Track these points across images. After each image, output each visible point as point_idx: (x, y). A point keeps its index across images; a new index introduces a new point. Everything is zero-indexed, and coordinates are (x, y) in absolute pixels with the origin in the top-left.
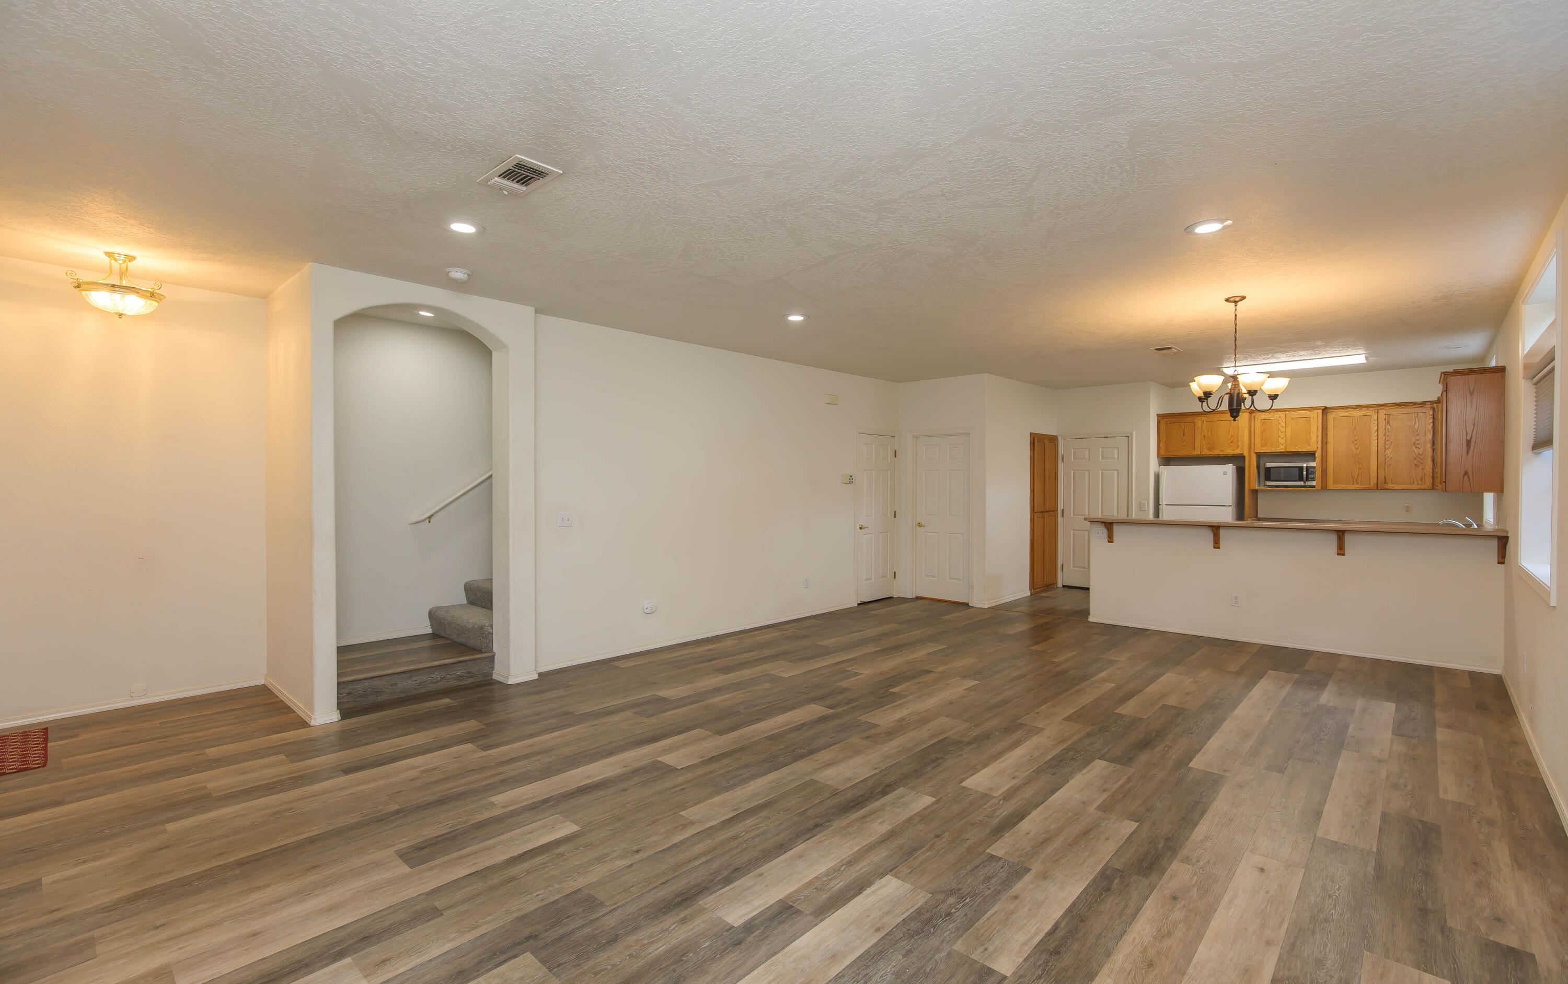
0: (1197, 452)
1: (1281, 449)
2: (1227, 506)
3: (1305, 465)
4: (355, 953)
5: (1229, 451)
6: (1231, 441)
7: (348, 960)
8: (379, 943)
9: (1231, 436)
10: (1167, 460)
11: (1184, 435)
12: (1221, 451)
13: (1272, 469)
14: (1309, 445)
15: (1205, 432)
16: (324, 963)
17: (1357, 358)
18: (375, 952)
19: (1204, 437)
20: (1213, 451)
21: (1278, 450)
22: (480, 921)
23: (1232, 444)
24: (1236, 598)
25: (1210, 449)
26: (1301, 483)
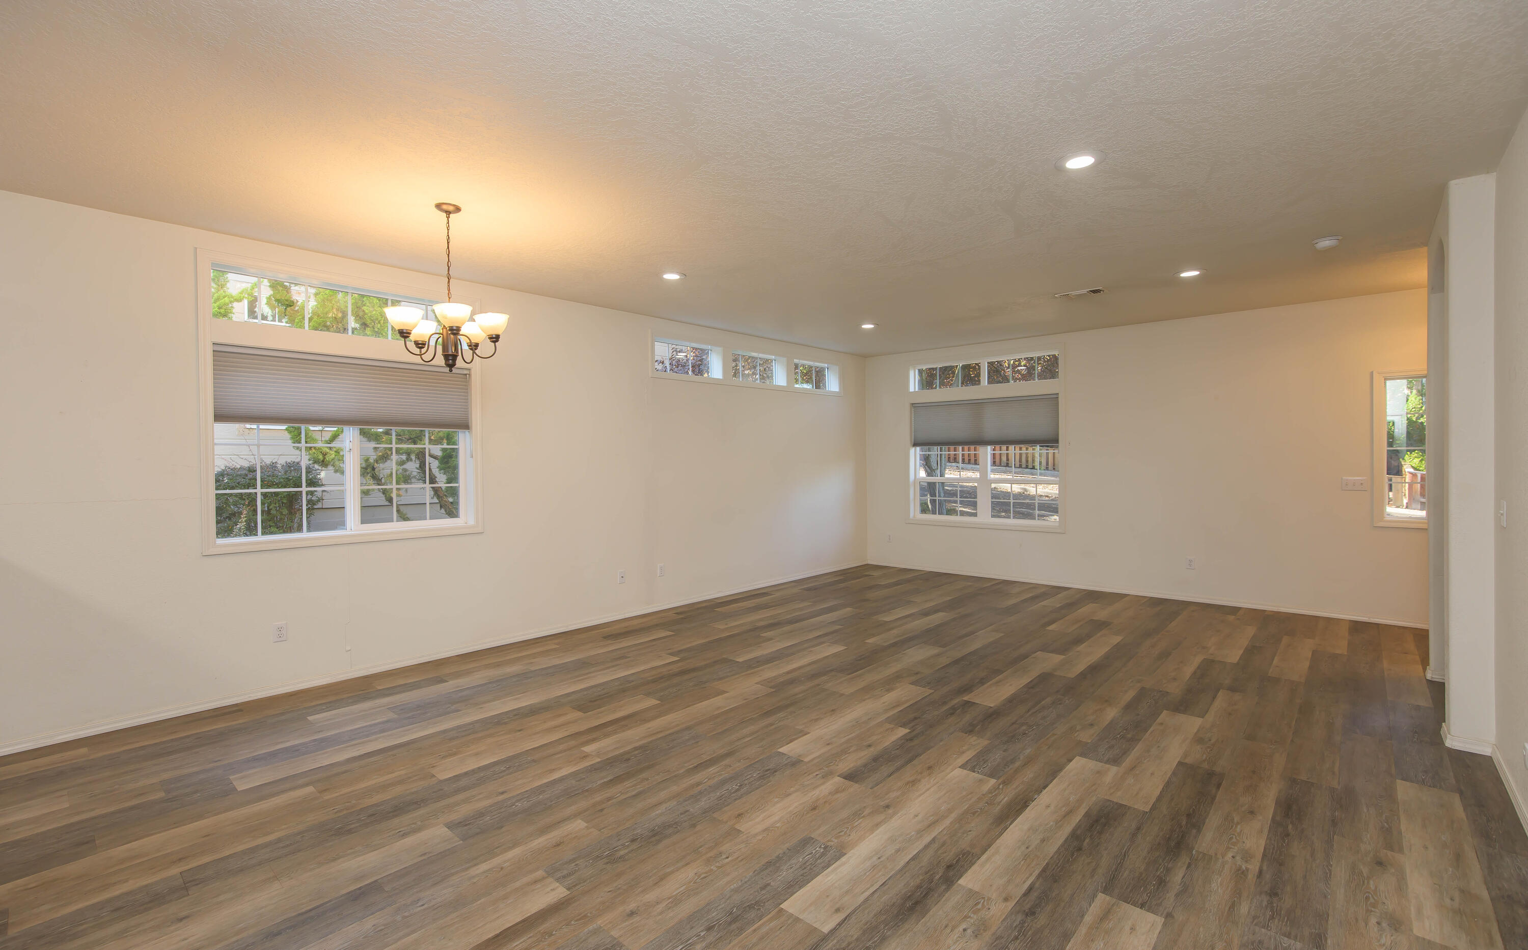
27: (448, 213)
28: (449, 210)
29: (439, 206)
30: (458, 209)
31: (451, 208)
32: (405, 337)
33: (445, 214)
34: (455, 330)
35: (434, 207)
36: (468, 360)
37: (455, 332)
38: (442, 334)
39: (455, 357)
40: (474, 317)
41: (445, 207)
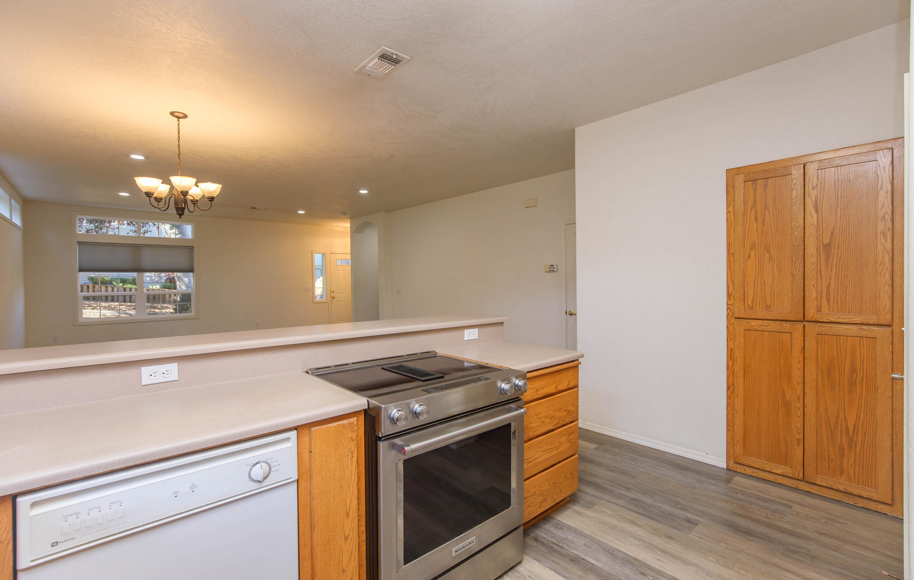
31: (181, 115)
32: (150, 197)
33: (177, 119)
34: (184, 193)
35: (169, 114)
36: (191, 210)
37: (184, 194)
38: (174, 195)
40: (198, 184)
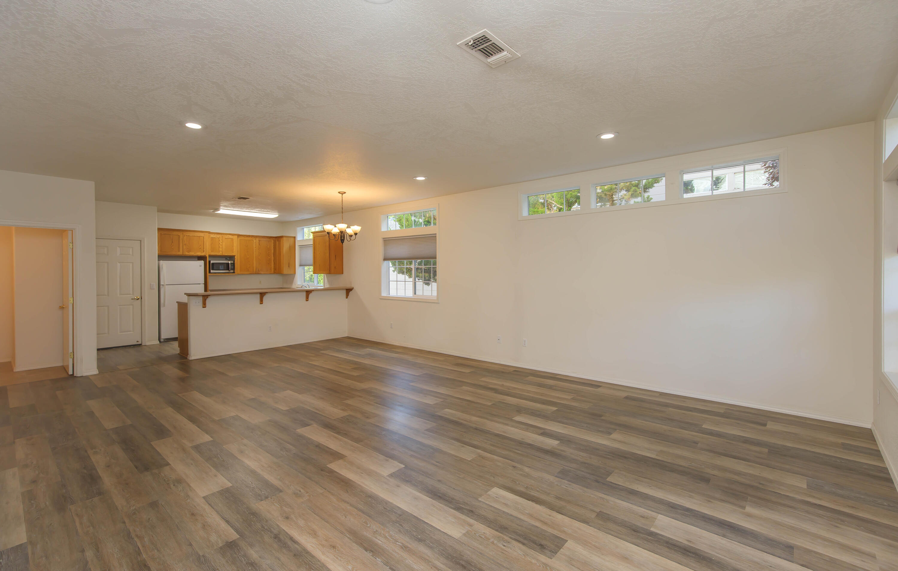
0: (180, 253)
1: (220, 254)
2: (202, 284)
3: (230, 262)
4: (647, 529)
5: (199, 254)
6: (199, 248)
7: (652, 529)
8: (634, 525)
9: (200, 245)
10: (162, 257)
11: (172, 242)
12: (195, 253)
13: (215, 264)
14: (233, 253)
15: (186, 242)
16: (661, 537)
17: (273, 215)
18: (640, 523)
19: (185, 244)
20: (190, 253)
21: (219, 254)
22: (596, 498)
23: (200, 250)
24: (270, 327)
25: (189, 251)
26: (227, 271)
27: (342, 194)
28: (343, 193)
29: (339, 193)
30: (345, 193)
39: (344, 240)
41: (341, 193)
